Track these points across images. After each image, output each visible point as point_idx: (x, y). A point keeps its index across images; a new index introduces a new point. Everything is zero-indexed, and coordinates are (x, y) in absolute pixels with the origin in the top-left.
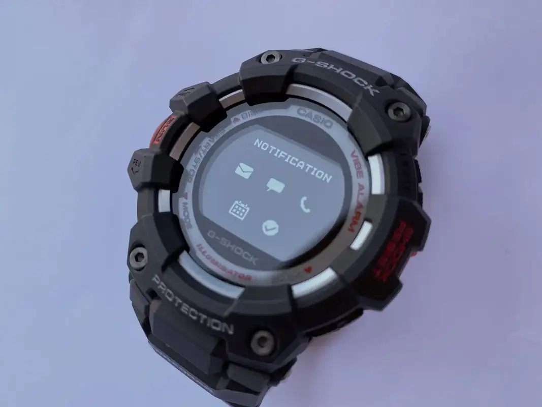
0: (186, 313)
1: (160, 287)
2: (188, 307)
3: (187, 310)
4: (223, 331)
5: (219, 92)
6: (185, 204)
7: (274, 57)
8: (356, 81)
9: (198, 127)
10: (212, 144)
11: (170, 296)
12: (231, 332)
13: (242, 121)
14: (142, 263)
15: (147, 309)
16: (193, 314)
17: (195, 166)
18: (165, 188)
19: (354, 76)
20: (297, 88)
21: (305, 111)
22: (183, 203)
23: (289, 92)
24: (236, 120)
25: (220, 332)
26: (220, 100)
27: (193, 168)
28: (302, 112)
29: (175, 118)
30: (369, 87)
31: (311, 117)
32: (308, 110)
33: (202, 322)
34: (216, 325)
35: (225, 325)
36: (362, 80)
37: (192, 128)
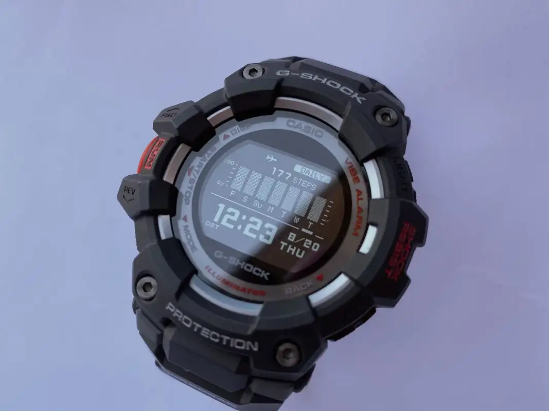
0: (207, 337)
1: (175, 314)
2: (209, 331)
3: (208, 334)
4: (248, 349)
5: (206, 111)
6: (186, 226)
7: (257, 71)
8: (342, 90)
9: (188, 148)
10: (205, 163)
11: (187, 322)
12: (256, 349)
13: (232, 138)
14: (152, 293)
15: (161, 337)
16: (215, 337)
17: (191, 188)
18: (165, 213)
19: (339, 85)
20: (284, 100)
21: (294, 122)
22: (184, 226)
23: (276, 106)
24: (226, 137)
25: (245, 351)
26: (209, 118)
27: (189, 190)
28: (291, 124)
29: (164, 141)
30: (356, 95)
31: (301, 128)
32: (297, 122)
33: (224, 343)
34: (240, 344)
35: (249, 343)
36: (347, 89)
37: (182, 149)
